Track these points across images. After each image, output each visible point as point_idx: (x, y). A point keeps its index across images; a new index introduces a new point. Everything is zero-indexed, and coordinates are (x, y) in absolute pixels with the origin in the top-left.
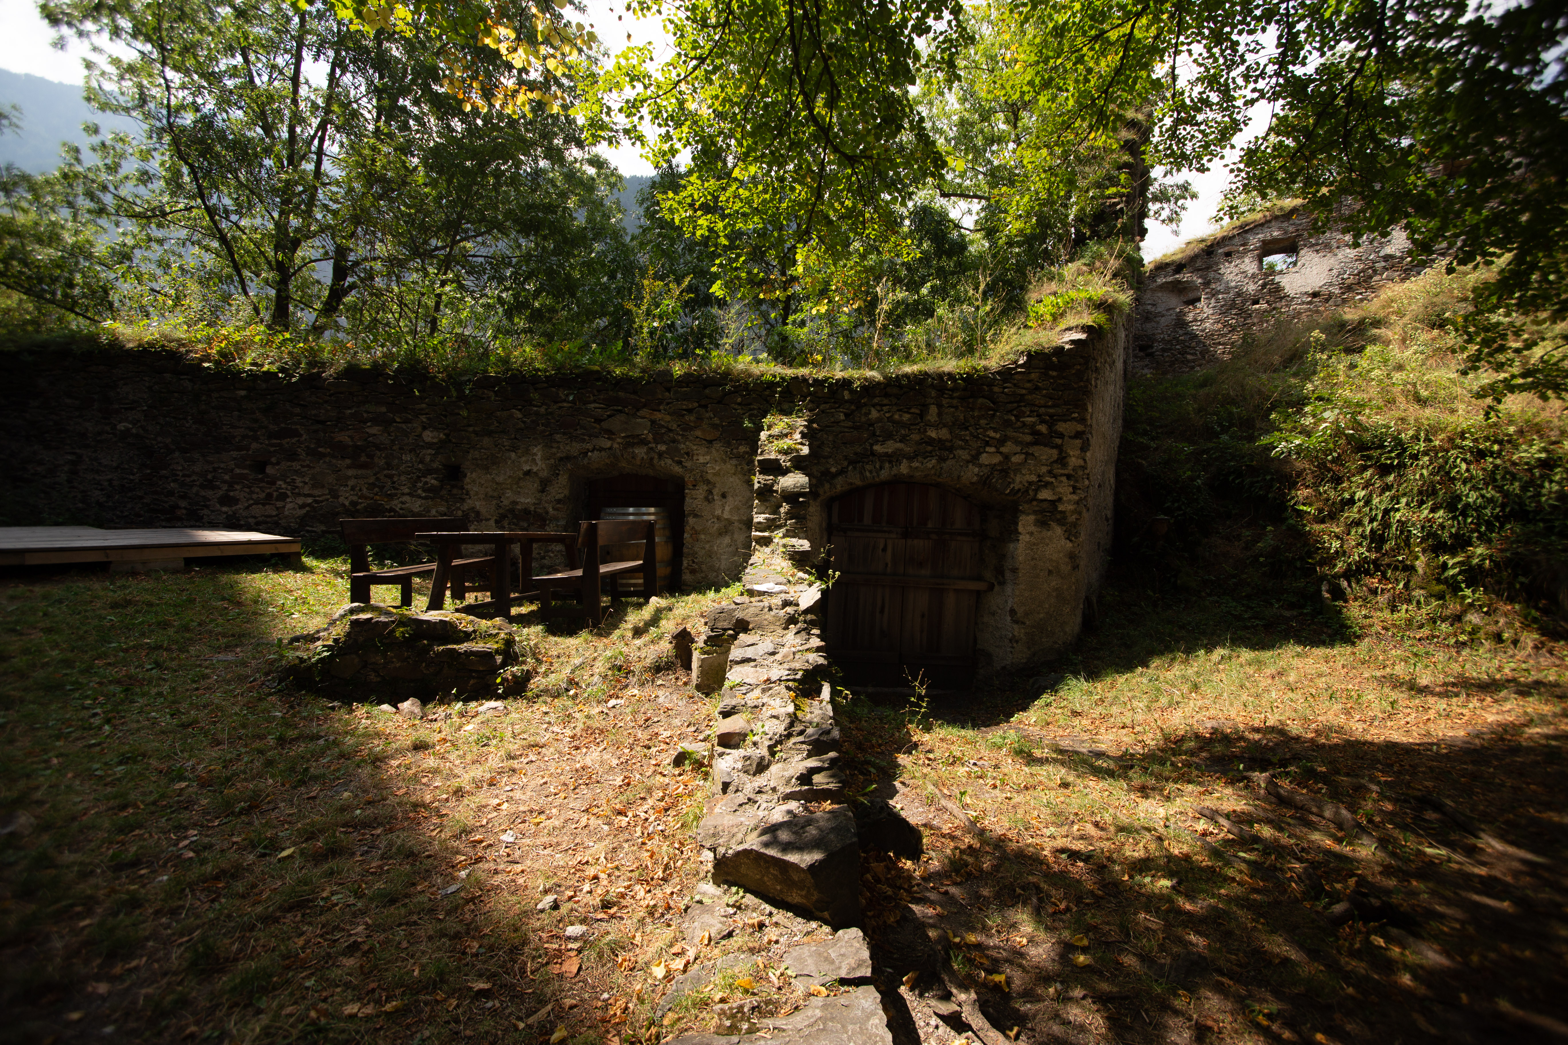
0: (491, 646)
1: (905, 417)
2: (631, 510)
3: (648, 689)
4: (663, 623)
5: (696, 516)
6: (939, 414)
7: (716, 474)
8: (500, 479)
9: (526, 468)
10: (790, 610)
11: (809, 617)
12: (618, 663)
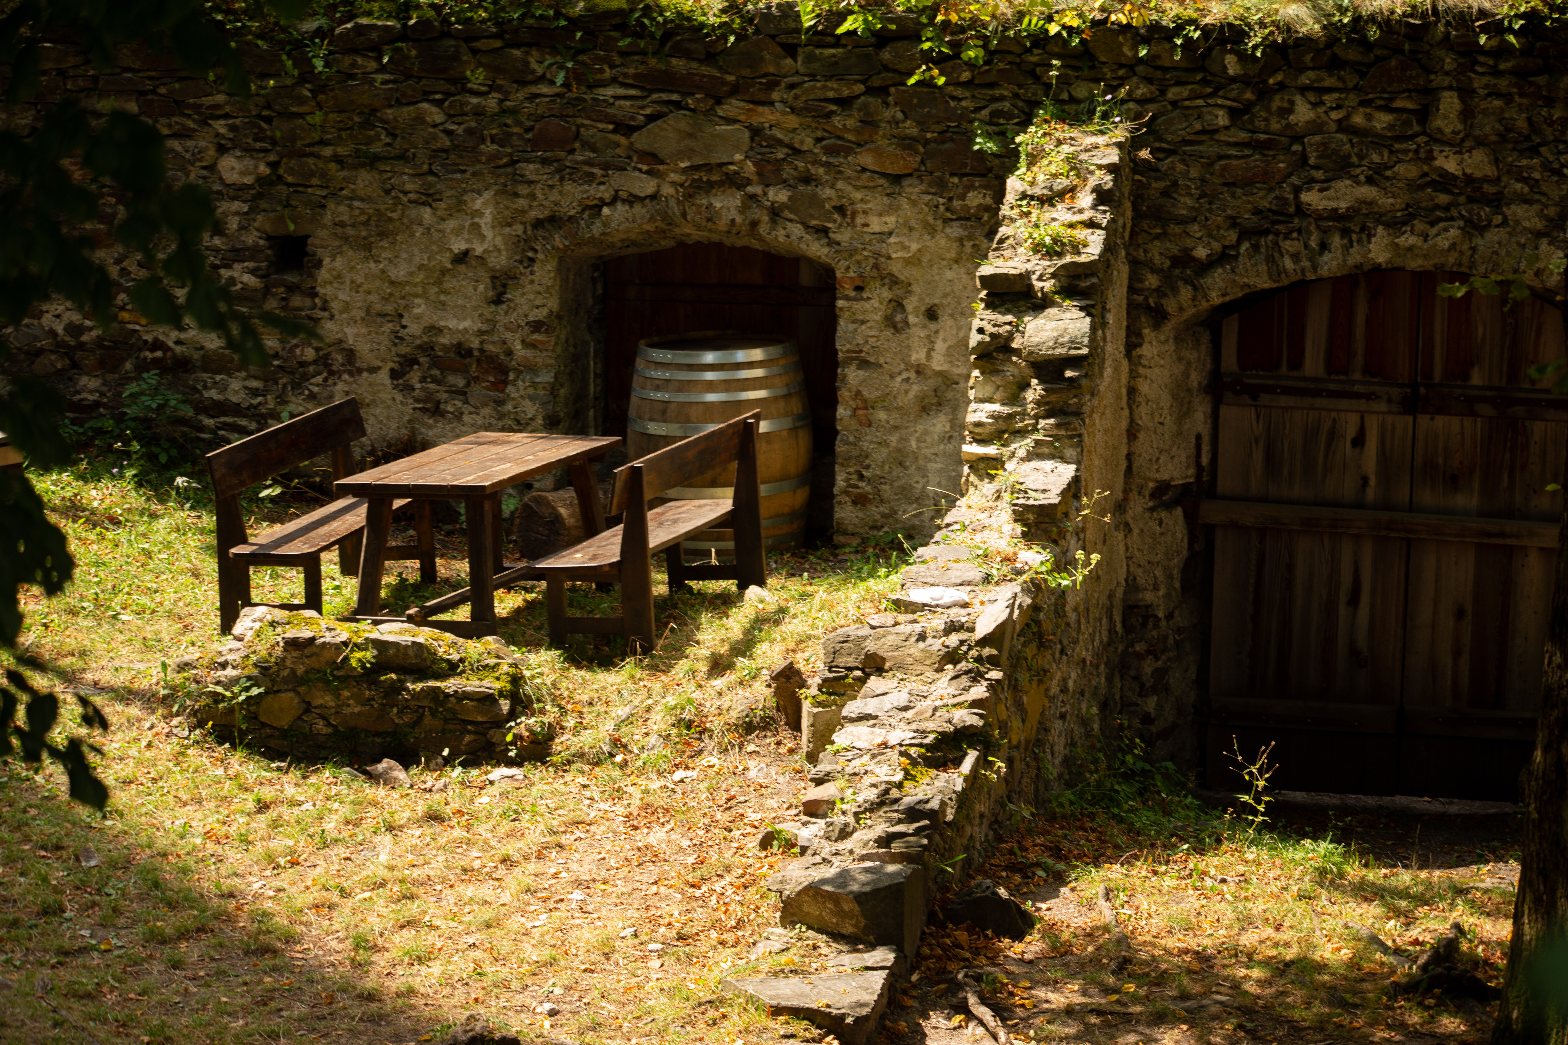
0: (490, 684)
1: (1382, 120)
2: (710, 357)
3: (734, 757)
4: (762, 649)
5: (864, 364)
6: (1466, 114)
7: (913, 261)
8: (399, 272)
9: (459, 245)
10: (953, 640)
11: (987, 651)
12: (686, 716)
